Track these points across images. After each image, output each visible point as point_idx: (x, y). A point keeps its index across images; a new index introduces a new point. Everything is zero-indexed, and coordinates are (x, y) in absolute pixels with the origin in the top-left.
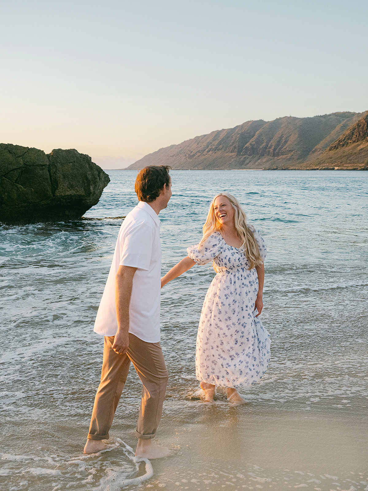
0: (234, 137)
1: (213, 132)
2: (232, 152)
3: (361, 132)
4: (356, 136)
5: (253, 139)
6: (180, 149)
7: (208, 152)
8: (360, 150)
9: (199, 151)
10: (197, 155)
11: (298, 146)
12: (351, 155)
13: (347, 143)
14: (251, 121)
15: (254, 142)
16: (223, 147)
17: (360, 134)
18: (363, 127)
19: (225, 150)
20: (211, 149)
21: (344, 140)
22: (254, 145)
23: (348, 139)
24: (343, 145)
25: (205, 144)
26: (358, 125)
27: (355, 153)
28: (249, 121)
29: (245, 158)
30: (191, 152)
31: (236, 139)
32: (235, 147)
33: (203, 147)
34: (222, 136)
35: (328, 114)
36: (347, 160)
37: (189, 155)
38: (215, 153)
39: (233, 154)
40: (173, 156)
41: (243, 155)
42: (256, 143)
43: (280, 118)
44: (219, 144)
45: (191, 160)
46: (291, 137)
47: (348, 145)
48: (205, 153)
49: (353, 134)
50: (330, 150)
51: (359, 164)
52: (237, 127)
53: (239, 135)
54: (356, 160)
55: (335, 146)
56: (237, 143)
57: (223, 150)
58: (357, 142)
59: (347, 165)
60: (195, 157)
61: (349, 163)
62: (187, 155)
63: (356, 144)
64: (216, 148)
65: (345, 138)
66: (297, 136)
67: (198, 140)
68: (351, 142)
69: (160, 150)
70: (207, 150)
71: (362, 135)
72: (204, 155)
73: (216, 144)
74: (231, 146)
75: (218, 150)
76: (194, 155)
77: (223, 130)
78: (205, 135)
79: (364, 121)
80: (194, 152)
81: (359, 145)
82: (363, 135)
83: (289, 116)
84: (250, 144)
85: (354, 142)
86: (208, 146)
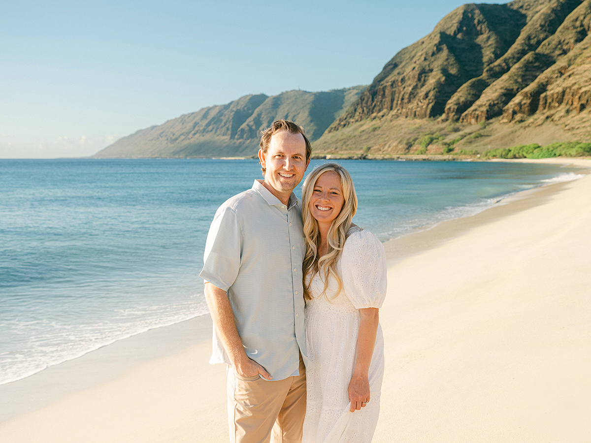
0: (227, 117)
1: (203, 109)
2: (223, 135)
3: (365, 108)
4: (360, 113)
5: (251, 119)
6: (161, 131)
7: (195, 134)
8: (361, 132)
9: (183, 133)
10: (180, 140)
11: (308, 128)
12: (349, 138)
13: (349, 123)
14: (250, 95)
15: (252, 123)
16: (213, 128)
17: (363, 111)
18: (367, 101)
19: (215, 133)
20: (198, 131)
21: (346, 118)
22: (252, 126)
23: (351, 117)
24: (344, 125)
25: (191, 124)
26: (361, 99)
27: (355, 136)
28: (247, 96)
29: (240, 142)
30: (174, 135)
31: (229, 118)
32: (228, 129)
33: (188, 128)
34: (213, 114)
35: (347, 87)
36: (342, 145)
37: (171, 138)
38: (203, 136)
39: (225, 137)
40: (152, 140)
41: (238, 139)
42: (255, 123)
43: (287, 92)
44: (208, 125)
45: (173, 145)
46: (300, 116)
47: (350, 125)
48: (190, 136)
49: (355, 110)
50: (330, 132)
51: (357, 150)
52: (232, 103)
53: (233, 113)
54: (354, 146)
55: (335, 127)
56: (231, 123)
57: (213, 132)
58: (361, 120)
59: (342, 152)
60: (177, 141)
61: (345, 150)
62: (169, 139)
63: (358, 124)
64: (204, 130)
65: (347, 116)
66: (306, 114)
67: (183, 119)
68: (353, 122)
69: (138, 132)
70: (193, 132)
71: (366, 112)
72: (189, 139)
73: (204, 124)
74: (222, 127)
75: (207, 132)
76: (176, 139)
77: (215, 106)
78: (193, 113)
79: (368, 94)
80: (177, 134)
81: (362, 125)
82: (368, 112)
83: (297, 89)
84: (248, 125)
85: (357, 121)
86: (194, 127)
